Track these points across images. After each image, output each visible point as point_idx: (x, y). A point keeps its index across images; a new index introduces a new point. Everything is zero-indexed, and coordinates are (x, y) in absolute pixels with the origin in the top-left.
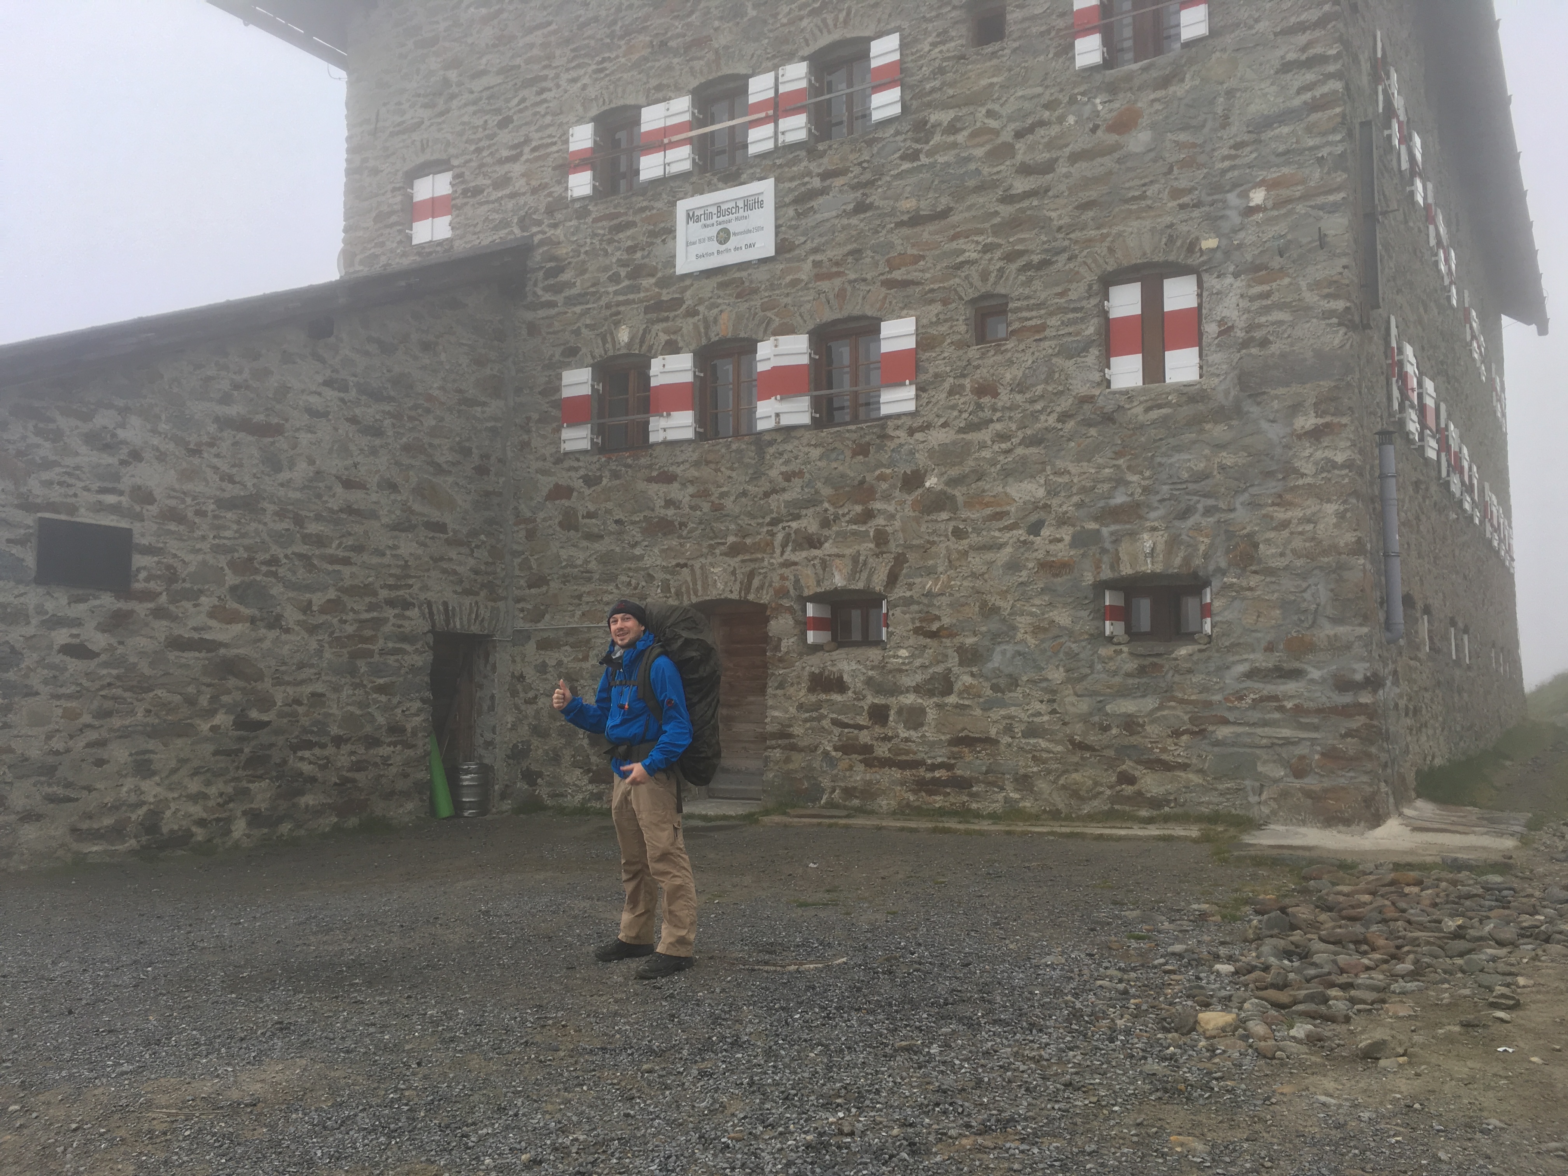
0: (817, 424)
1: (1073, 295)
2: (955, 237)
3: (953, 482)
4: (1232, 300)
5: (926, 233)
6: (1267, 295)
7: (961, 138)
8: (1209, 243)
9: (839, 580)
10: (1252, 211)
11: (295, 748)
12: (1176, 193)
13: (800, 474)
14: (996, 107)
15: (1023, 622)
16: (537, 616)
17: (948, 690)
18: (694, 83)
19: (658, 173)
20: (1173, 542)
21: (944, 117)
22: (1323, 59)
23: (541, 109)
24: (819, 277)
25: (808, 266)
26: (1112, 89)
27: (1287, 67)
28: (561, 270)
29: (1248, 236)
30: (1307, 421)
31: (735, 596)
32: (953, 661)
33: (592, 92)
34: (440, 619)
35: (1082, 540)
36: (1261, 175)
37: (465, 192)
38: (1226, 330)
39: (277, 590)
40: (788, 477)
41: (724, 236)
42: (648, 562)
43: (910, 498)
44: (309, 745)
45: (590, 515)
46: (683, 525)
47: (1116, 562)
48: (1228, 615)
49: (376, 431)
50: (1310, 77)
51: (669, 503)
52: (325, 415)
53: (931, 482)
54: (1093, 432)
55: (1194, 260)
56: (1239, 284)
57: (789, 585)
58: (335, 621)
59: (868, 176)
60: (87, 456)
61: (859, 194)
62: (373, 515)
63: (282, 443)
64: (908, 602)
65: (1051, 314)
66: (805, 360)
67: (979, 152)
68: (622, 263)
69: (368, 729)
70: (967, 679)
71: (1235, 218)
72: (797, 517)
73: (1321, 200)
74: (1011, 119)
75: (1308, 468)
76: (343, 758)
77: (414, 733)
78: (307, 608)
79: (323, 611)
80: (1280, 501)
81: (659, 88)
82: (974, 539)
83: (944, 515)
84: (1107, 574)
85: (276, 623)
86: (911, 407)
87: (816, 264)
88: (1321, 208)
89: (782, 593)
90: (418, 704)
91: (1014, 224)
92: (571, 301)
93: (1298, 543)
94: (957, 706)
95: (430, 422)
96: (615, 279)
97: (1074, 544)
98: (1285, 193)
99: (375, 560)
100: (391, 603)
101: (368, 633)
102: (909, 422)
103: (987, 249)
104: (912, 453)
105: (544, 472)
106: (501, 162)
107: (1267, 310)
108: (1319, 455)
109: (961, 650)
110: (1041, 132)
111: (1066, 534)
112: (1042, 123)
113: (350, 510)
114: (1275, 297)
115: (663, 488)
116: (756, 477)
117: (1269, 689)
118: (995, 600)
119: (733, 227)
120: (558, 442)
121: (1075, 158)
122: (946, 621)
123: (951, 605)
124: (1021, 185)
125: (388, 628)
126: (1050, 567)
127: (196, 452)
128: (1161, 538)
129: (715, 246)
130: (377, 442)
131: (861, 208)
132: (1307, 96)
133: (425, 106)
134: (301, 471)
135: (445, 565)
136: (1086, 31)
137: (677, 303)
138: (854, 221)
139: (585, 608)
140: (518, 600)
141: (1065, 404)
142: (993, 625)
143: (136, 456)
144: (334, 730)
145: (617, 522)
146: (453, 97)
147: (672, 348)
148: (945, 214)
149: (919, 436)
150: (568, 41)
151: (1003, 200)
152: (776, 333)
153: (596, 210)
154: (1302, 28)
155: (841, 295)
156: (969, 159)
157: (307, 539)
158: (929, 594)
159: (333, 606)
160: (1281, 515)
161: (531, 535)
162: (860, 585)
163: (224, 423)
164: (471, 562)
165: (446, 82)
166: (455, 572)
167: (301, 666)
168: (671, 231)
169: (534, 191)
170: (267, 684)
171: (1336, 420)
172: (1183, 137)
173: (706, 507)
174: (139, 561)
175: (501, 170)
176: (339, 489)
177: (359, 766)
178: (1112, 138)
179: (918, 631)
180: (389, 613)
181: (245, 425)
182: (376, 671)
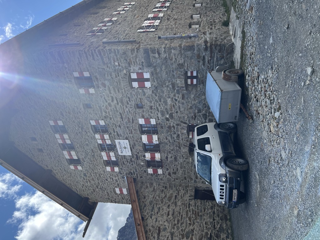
0: (157, 134)
1: (134, 94)
2: (125, 112)
3: (168, 113)
4: (135, 68)
5: (124, 117)
6: (134, 62)
7: (107, 111)
8: (125, 71)
9: (185, 131)
10: (119, 65)
11: (215, 228)
12: (116, 77)
13: (166, 137)
14: (102, 105)
15: (193, 102)
16: (191, 179)
17: (206, 114)
18: (99, 152)
19: (114, 158)
20: (179, 77)
21: (104, 114)
22: (92, 53)
23: (104, 174)
24: (132, 133)
25: (130, 135)
26: (98, 87)
27: (94, 59)
28: (131, 173)
29: (124, 65)
30: (157, 55)
31: (188, 148)
32: (200, 114)
33: (101, 167)
34: (192, 198)
35: (178, 92)
36: (113, 63)
37: (118, 186)
38: (140, 69)
39: (187, 230)
40: (167, 139)
41: (125, 148)
42: (182, 161)
43: (170, 120)
44: (214, 225)
45: (174, 170)
46: (175, 156)
47: (182, 87)
48: (193, 68)
49: (159, 209)
50: (95, 55)
51: (171, 157)
52: (157, 218)
53: (168, 116)
54: (159, 91)
55: (128, 74)
56: (132, 66)
57: (186, 139)
58: (192, 219)
59: (114, 125)
61: (117, 127)
62: (174, 210)
63: (162, 227)
64: (189, 121)
65: (138, 97)
66: (146, 136)
67: (110, 108)
68: (130, 163)
69: (212, 213)
70: (204, 112)
71: (120, 67)
72: (174, 138)
73: (117, 53)
74: (104, 103)
75: (165, 55)
76: (217, 219)
77: (213, 204)
78: (190, 224)
79: (190, 221)
80: (172, 60)
81: (100, 157)
82: (178, 110)
83: (174, 115)
84: (184, 89)
85: (193, 231)
86: (154, 120)
87: (130, 133)
88: (118, 53)
89: (187, 141)
90: (207, 203)
91: (122, 102)
92: (136, 171)
93: (179, 57)
94: (209, 113)
95: (157, 197)
96: (132, 164)
97: (179, 94)
98: (116, 59)
99: (182, 210)
100: (189, 207)
101: (194, 212)
102: (157, 120)
103: (126, 107)
104: (162, 119)
105: (166, 177)
106: (113, 181)
107: (136, 62)
108: (163, 53)
109: (198, 113)
110: (106, 98)
111: (177, 95)
112: (105, 98)
113: (173, 214)
114: (134, 61)
115: (169, 158)
116: (167, 144)
117: (207, 62)
118: (189, 107)
119: (123, 146)
120: (161, 174)
121: (111, 93)
122: (193, 115)
123: (190, 114)
124: (115, 102)
125: (194, 208)
126: (183, 98)
128: (178, 80)
129: (127, 149)
130: (161, 208)
131: (120, 126)
132: (99, 56)
133: (104, 191)
134: (166, 223)
135: (182, 196)
136: (88, 91)
137: (136, 155)
138: (122, 128)
139: (190, 171)
140: (188, 181)
141: (154, 95)
142: (194, 107)
144: (212, 220)
145: (175, 165)
146: (103, 187)
147: (144, 156)
148: (120, 114)
149: (159, 118)
150: (93, 170)
151: (118, 104)
152: (142, 140)
153: (121, 167)
154: (87, 57)
155: (135, 130)
156: (111, 110)
157: (178, 224)
158: (188, 117)
159: (190, 219)
160: (174, 60)
161: (177, 179)
162: (186, 128)
163: (158, 238)
164: (182, 191)
165: (100, 188)
166: (184, 194)
167: (200, 226)
168: (124, 156)
169: (118, 176)
170: (204, 233)
171: (156, 50)
172: (106, 76)
173: (172, 152)
175: (114, 181)
176: (169, 217)
177: (218, 216)
178: (107, 87)
179: (195, 119)
180: (191, 208)
181: (159, 234)
182: (201, 211)
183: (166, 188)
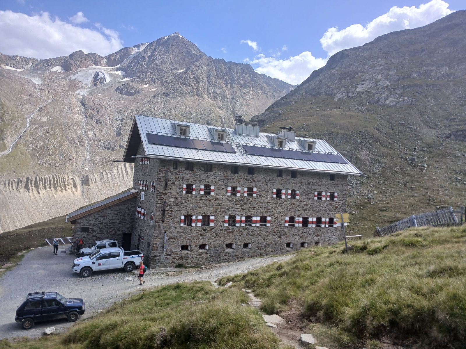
34: (124, 232)
39: (104, 231)
49: (117, 214)
60: (86, 221)
62: (116, 222)
63: (105, 217)
78: (107, 232)
85: (104, 234)
95: (124, 212)
99: (116, 227)
113: (113, 222)
127: (96, 219)
134: (108, 219)
135: (125, 226)
143: (90, 220)
157: (108, 226)
159: (110, 232)
163: (99, 216)
166: (127, 227)
174: (90, 229)
176: (112, 220)
180: (118, 232)
181: (101, 216)
182: (115, 238)
183: (131, 216)
